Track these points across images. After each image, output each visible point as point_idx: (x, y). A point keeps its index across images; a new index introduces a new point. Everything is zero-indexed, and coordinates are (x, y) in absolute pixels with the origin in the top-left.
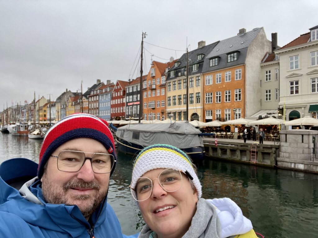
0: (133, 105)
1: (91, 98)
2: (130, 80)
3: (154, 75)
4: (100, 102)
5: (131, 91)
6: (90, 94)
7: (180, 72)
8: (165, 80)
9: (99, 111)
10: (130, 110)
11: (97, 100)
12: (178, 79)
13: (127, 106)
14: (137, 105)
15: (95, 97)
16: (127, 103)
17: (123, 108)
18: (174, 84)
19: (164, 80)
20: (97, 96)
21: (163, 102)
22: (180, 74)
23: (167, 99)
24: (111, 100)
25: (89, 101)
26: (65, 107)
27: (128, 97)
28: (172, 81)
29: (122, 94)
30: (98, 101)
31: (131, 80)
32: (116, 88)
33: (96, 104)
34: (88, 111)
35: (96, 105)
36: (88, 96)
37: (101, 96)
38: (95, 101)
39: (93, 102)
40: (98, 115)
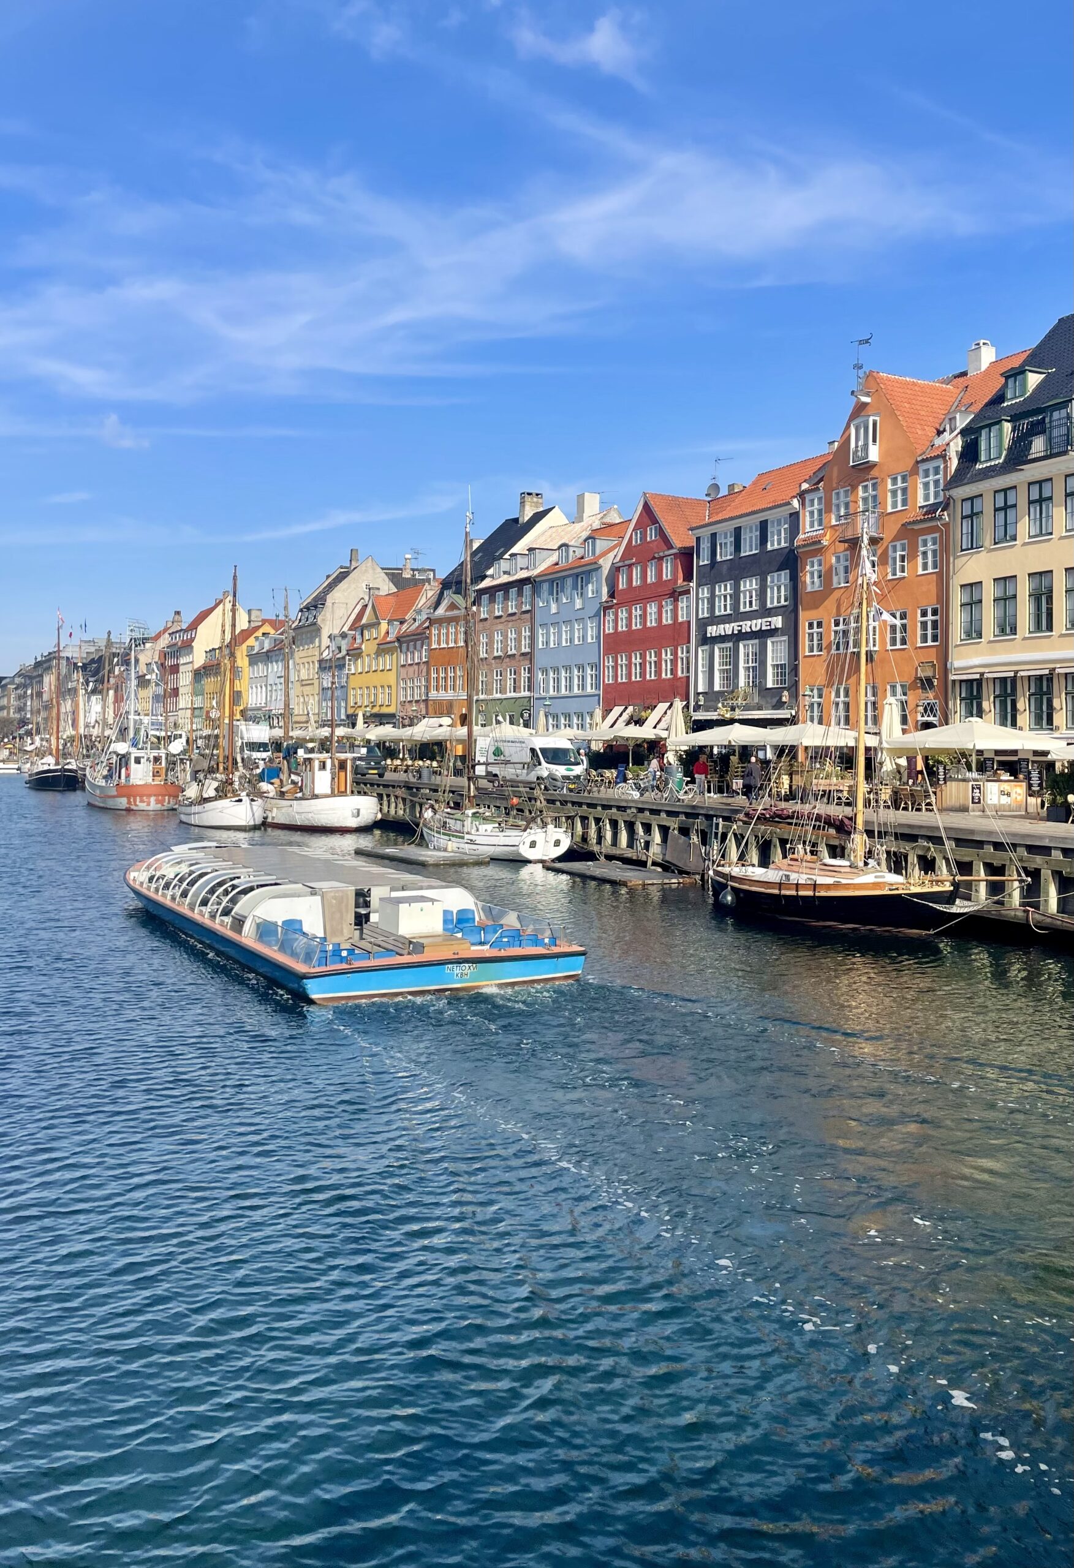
0: (736, 638)
1: (491, 598)
2: (716, 487)
3: (874, 454)
4: (538, 620)
5: (724, 555)
6: (484, 576)
7: (1043, 432)
8: (942, 487)
9: (533, 671)
10: (717, 666)
11: (525, 612)
12: (1031, 472)
13: (705, 640)
14: (762, 635)
15: (513, 591)
16: (703, 624)
17: (675, 653)
18: (1000, 503)
19: (937, 482)
20: (527, 589)
21: (930, 617)
22: (1038, 445)
23: (957, 597)
24: (605, 609)
25: (476, 616)
26: (343, 650)
27: (705, 593)
28: (986, 487)
29: (667, 575)
30: (528, 616)
31: (724, 491)
32: (636, 540)
33: (519, 633)
34: (474, 670)
35: (518, 640)
36: (474, 587)
37: (545, 588)
38: (513, 618)
39: (502, 620)
40: (527, 694)
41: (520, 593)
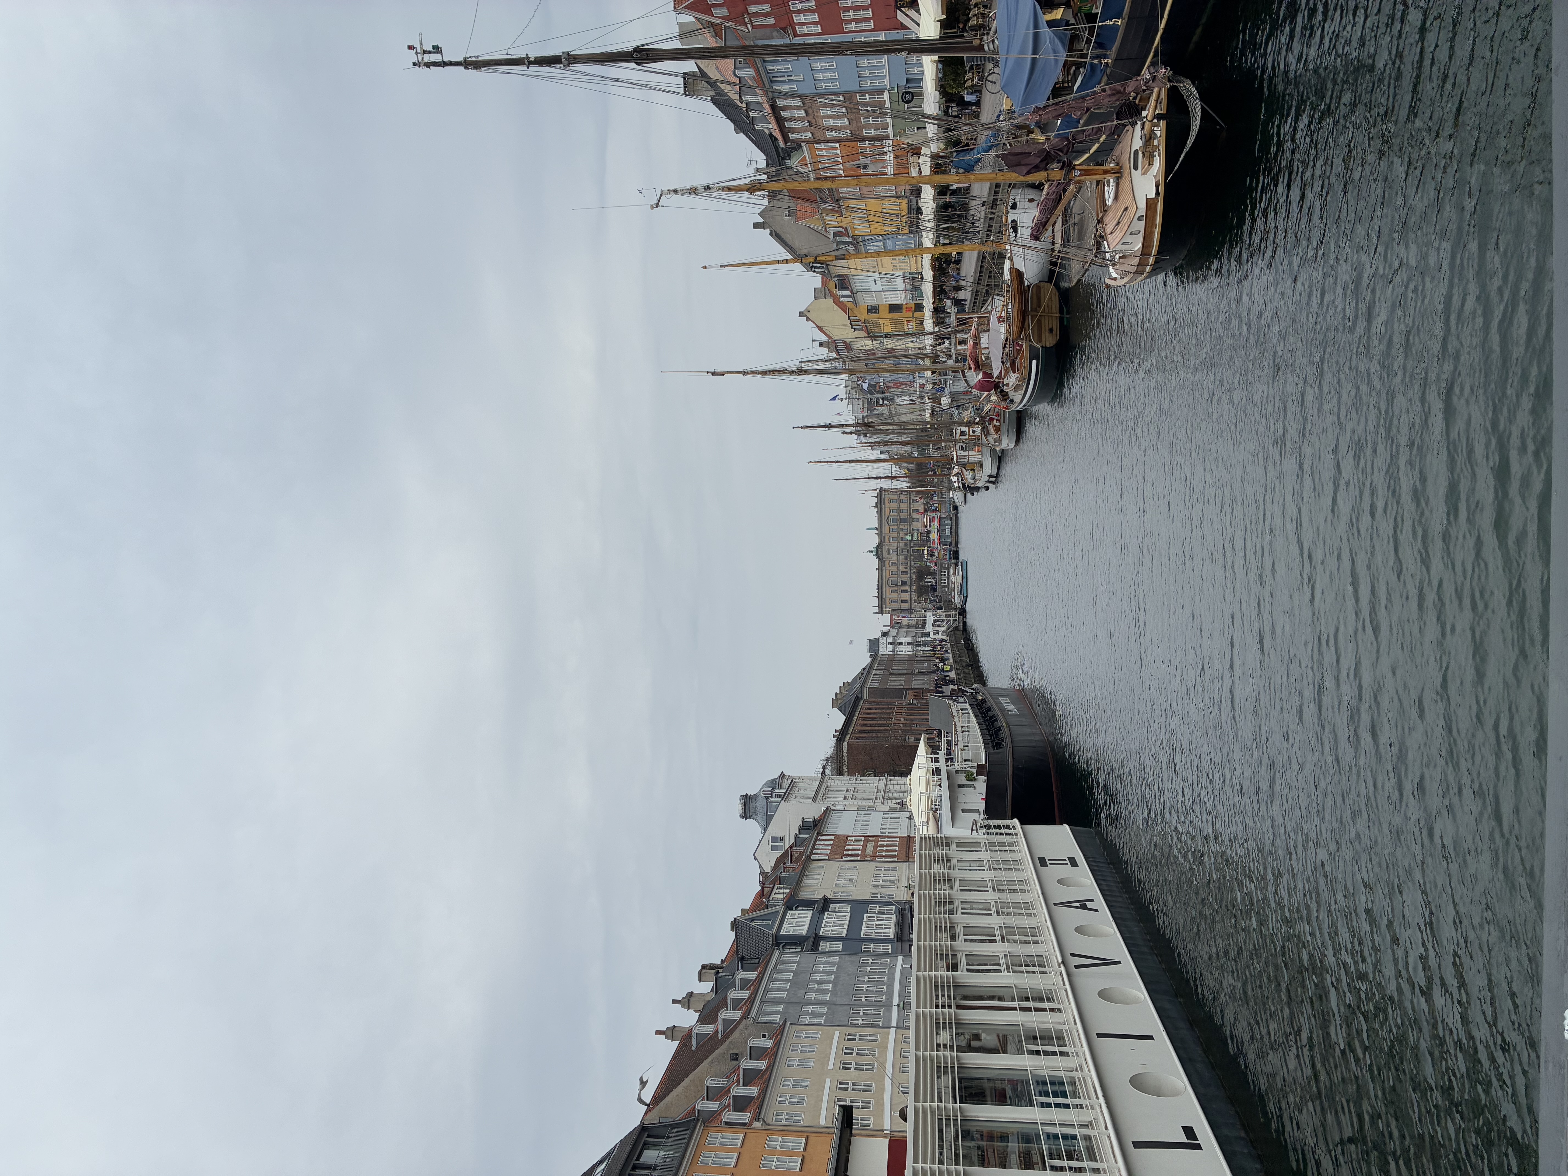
1: (792, 131)
4: (811, 91)
6: (771, 135)
9: (862, 93)
11: (804, 102)
15: (783, 114)
20: (780, 103)
24: (796, 35)
25: (808, 142)
26: (851, 240)
30: (807, 99)
32: (724, 12)
33: (826, 106)
34: (863, 139)
35: (832, 106)
36: (782, 145)
37: (778, 87)
38: (810, 111)
39: (813, 121)
40: (886, 95)
41: (784, 108)
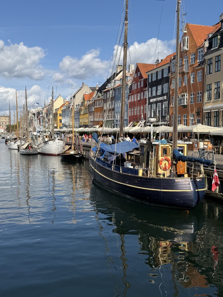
0: (156, 102)
1: (106, 94)
6: (105, 88)
8: (203, 56)
9: (115, 113)
10: (152, 111)
11: (114, 97)
13: (150, 103)
14: (161, 101)
16: (149, 99)
17: (143, 107)
20: (113, 91)
21: (200, 95)
24: (129, 96)
25: (104, 99)
27: (150, 90)
28: (213, 55)
31: (160, 61)
32: (136, 76)
34: (103, 113)
35: (112, 105)
36: (103, 91)
37: (117, 90)
